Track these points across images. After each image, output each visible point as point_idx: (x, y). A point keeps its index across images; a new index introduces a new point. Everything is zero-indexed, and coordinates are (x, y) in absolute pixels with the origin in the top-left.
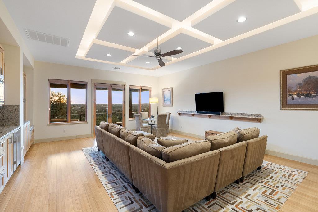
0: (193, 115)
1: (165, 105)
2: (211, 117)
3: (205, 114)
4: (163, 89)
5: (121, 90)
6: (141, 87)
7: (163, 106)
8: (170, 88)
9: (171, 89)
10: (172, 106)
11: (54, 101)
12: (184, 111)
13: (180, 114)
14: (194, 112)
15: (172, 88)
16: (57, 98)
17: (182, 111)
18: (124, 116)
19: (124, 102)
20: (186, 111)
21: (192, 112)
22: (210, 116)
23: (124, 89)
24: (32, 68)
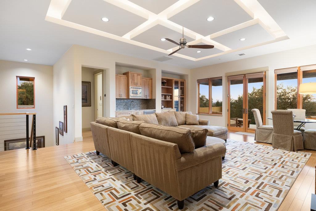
6: (300, 67)
23: (266, 76)
24: (187, 75)
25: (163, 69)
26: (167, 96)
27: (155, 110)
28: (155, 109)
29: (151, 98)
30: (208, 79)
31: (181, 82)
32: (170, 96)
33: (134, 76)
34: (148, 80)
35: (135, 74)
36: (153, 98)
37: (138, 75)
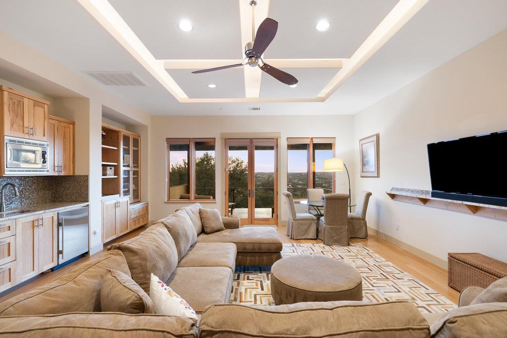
0: (425, 201)
1: (365, 174)
2: (479, 213)
3: (455, 201)
4: (360, 140)
5: (271, 148)
6: (312, 138)
7: (361, 177)
8: (373, 136)
9: (375, 138)
10: (378, 176)
11: (232, 169)
12: (402, 190)
13: (393, 196)
14: (427, 192)
15: (378, 136)
16: (235, 164)
17: (398, 190)
18: (277, 194)
19: (277, 168)
20: (408, 190)
21: (422, 192)
22: (475, 210)
23: (277, 145)
24: (146, 127)
25: (106, 105)
26: (108, 168)
27: (87, 203)
28: (87, 201)
29: (71, 174)
30: (190, 139)
31: (134, 139)
32: (113, 168)
33: (20, 104)
34: (62, 124)
35: (26, 101)
36: (77, 174)
37: (36, 104)
